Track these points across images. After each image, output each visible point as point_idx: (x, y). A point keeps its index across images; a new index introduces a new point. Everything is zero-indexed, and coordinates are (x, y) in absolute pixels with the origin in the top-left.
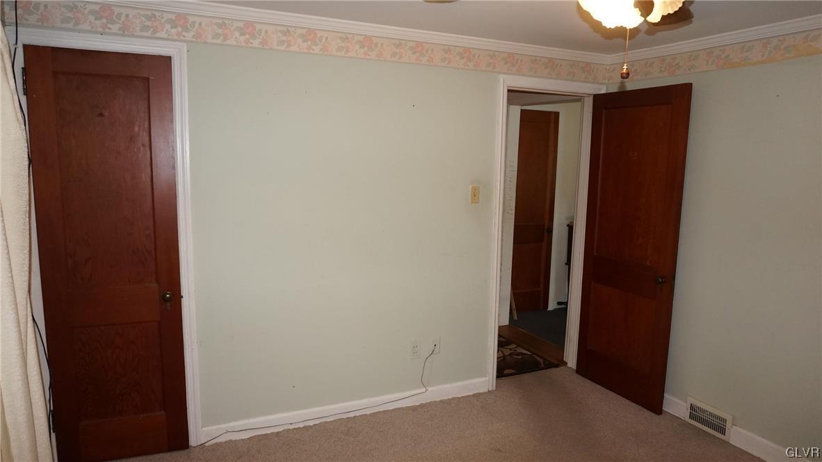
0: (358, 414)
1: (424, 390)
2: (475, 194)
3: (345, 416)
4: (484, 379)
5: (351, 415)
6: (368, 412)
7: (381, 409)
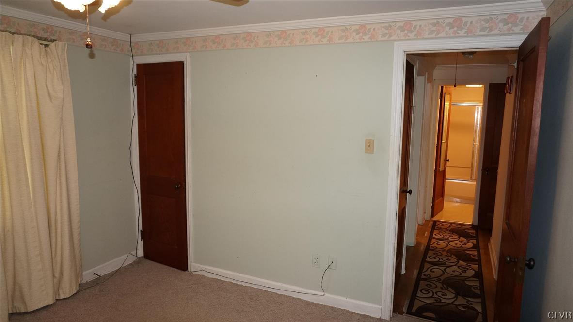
0: (273, 291)
1: (322, 294)
2: (369, 146)
3: (264, 289)
4: (378, 306)
5: (269, 290)
6: (279, 293)
7: (289, 294)
